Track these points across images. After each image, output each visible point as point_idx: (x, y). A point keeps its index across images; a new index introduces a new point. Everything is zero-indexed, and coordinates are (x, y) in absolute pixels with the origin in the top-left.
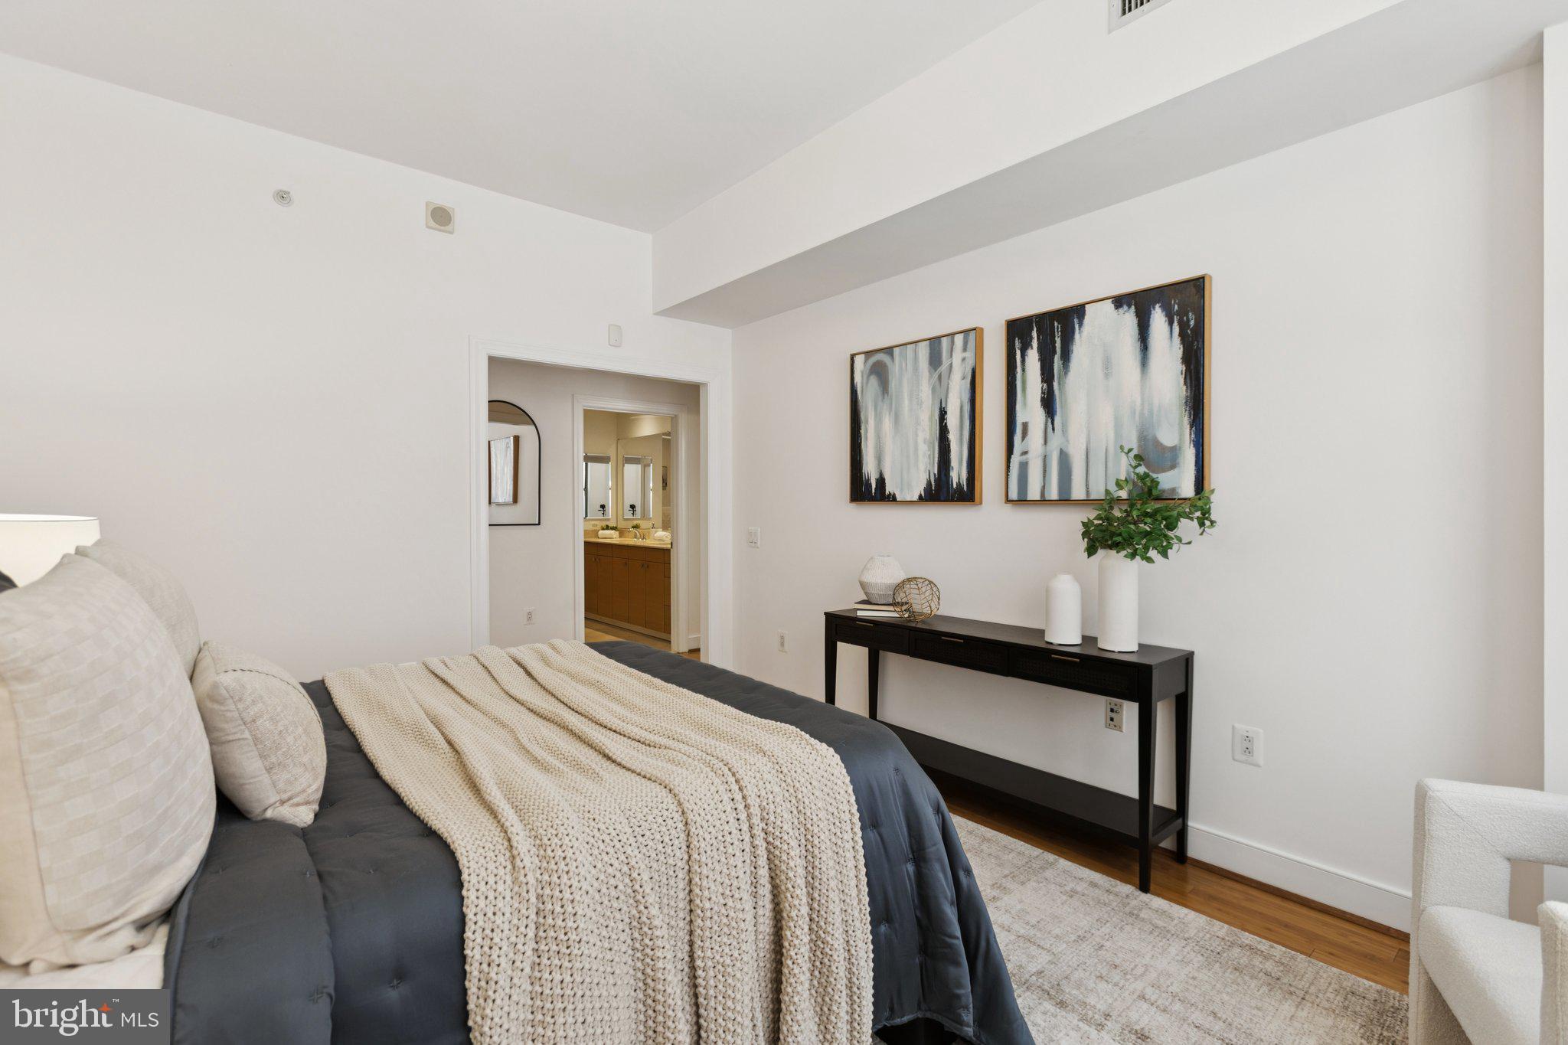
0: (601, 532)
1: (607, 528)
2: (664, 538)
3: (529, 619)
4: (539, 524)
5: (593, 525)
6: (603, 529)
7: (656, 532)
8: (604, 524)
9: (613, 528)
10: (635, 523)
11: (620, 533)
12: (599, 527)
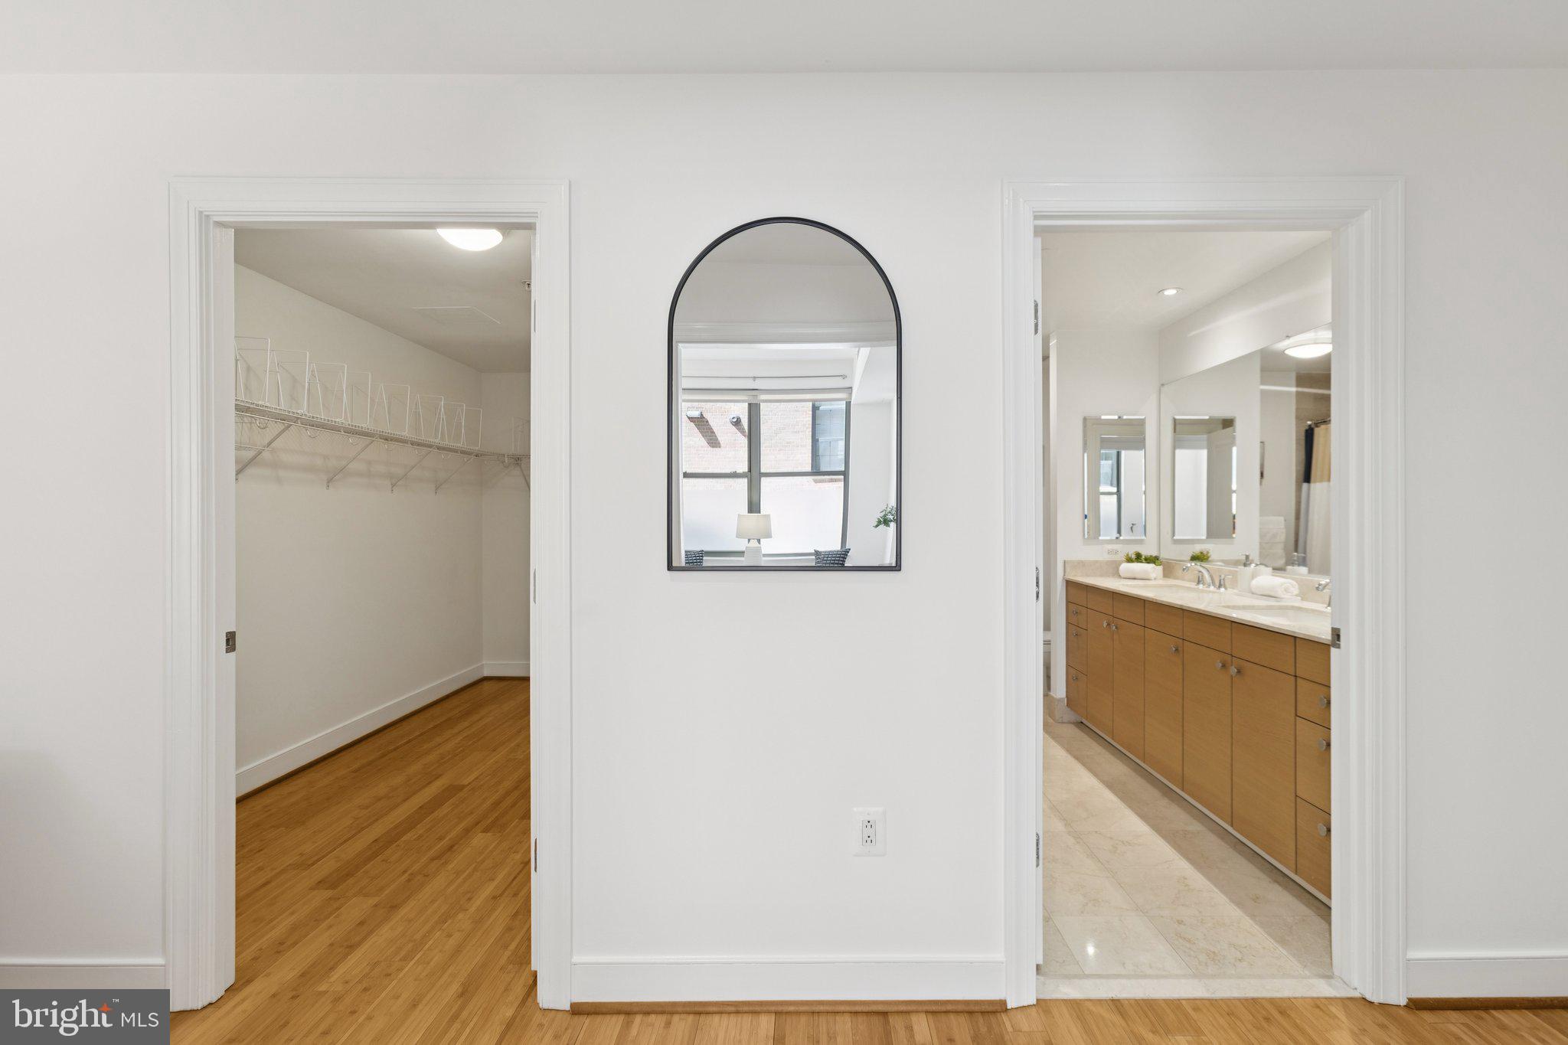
0: (1126, 568)
1: (1138, 558)
2: (1280, 593)
3: (869, 840)
4: (897, 567)
5: (1109, 552)
6: (1129, 560)
7: (1253, 577)
8: (1132, 551)
9: (1152, 560)
10: (1197, 549)
11: (1164, 570)
12: (1121, 557)
